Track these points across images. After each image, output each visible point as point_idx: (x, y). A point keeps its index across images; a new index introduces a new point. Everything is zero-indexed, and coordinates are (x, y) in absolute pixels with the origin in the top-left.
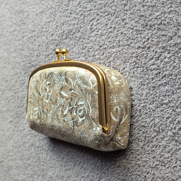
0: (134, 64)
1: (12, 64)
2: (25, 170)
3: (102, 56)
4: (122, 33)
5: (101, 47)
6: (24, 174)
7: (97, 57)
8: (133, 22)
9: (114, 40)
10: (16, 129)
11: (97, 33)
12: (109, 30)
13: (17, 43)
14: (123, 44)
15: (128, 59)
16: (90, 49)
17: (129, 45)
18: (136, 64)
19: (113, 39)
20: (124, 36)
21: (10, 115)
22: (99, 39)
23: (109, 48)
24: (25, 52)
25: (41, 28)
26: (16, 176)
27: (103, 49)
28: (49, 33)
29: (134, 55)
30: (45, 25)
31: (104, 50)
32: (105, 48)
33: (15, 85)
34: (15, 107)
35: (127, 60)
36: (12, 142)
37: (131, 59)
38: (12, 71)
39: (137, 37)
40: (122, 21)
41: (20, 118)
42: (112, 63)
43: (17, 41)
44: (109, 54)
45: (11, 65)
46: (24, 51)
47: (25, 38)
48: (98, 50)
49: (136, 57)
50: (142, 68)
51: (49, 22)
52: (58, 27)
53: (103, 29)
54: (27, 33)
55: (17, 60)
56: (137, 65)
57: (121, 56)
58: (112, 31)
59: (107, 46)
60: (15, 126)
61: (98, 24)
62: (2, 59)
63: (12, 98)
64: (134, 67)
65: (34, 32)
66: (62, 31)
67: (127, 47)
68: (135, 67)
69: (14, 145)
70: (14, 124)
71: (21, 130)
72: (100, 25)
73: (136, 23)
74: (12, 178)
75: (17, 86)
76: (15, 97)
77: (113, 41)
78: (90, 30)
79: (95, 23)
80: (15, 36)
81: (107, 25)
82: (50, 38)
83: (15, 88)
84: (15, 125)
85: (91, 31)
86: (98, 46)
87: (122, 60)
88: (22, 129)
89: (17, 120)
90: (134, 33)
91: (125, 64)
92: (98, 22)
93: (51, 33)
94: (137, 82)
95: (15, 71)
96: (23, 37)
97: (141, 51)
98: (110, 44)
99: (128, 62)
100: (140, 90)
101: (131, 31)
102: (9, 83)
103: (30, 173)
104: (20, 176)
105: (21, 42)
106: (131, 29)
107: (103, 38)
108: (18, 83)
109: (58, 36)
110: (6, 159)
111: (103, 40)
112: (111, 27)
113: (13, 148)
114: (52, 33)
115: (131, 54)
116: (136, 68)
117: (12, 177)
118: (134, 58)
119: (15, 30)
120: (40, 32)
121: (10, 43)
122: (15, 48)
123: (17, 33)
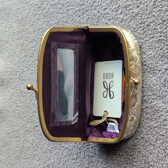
3: (165, 30)
5: (164, 21)
7: (159, 30)
11: (161, 9)
13: (60, 16)
16: (151, 23)
22: (163, 15)
24: (69, 25)
28: (102, 7)
46: (69, 23)
47: (70, 11)
48: (161, 25)
52: (112, 2)
54: (73, 6)
62: (40, 31)
65: (83, 6)
66: (117, 6)
72: (166, 2)
78: (153, 5)
80: (58, 9)
82: (103, 12)
85: (154, 7)
86: (161, 21)
93: (104, 8)
96: (68, 10)
105: (65, 15)
109: (112, 10)
114: (106, 7)
120: (91, 6)
121: (50, 15)
122: (57, 20)
123: (60, 6)
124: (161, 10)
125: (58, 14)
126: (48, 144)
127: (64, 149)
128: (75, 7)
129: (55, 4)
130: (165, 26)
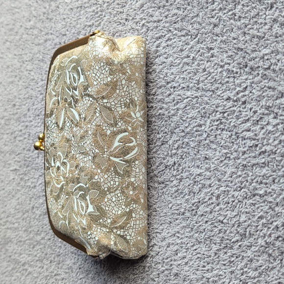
0: (218, 122)
1: (24, 80)
2: (31, 249)
3: (168, 99)
4: (204, 70)
5: (168, 83)
6: (29, 255)
8: (225, 55)
9: (190, 78)
10: (22, 183)
11: (165, 60)
12: (185, 60)
13: (36, 49)
14: (204, 87)
15: (210, 113)
17: (213, 91)
18: (221, 123)
19: (190, 75)
20: (207, 74)
21: (14, 160)
22: (166, 71)
23: (180, 88)
25: (76, 32)
26: (17, 255)
27: (171, 88)
29: (220, 109)
30: (83, 28)
31: (172, 90)
32: (175, 87)
33: (26, 114)
34: (24, 149)
35: (208, 115)
36: (14, 202)
37: (213, 115)
38: (23, 92)
39: (227, 82)
40: (207, 50)
41: (29, 168)
42: (180, 112)
43: (36, 45)
44: (179, 97)
45: (24, 82)
47: (49, 43)
49: (222, 113)
50: (230, 131)
51: (90, 26)
53: (175, 56)
54: (53, 35)
55: (33, 76)
56: (222, 126)
57: (198, 105)
58: (189, 63)
59: (178, 84)
60: (21, 179)
61: (168, 46)
62: (10, 70)
63: (20, 133)
64: (217, 128)
65: (65, 37)
67: (211, 93)
68: (219, 128)
69: (18, 207)
70: (19, 175)
71: (30, 186)
72: (172, 49)
73: (230, 59)
74: (10, 256)
75: (30, 117)
76: (25, 134)
77: (188, 79)
78: (155, 52)
79: (164, 44)
80: (33, 37)
81: (182, 50)
83: (25, 120)
84: (21, 176)
85: (156, 55)
86: (163, 81)
87: (199, 112)
88: (32, 186)
89: (25, 169)
90: (225, 74)
91: (203, 119)
92: (169, 43)
94: (220, 152)
95: (28, 92)
96: (46, 41)
97: (232, 106)
98: (183, 83)
99: (209, 118)
100: (222, 165)
101: (220, 70)
102: (17, 109)
103: (38, 255)
104: (22, 256)
105: (41, 48)
106: (219, 66)
107: (174, 70)
108: (31, 112)
110: (4, 226)
111: (172, 74)
112: (188, 57)
113: (16, 211)
115: (215, 106)
116: (219, 130)
117: (10, 254)
118: (218, 113)
119: (34, 26)
121: (24, 45)
122: (32, 55)
123: (36, 33)
124: (164, 62)
125: (33, 45)
126: (9, 261)
127: (27, 273)
128: (55, 37)
129: (31, 28)
130: (168, 92)
